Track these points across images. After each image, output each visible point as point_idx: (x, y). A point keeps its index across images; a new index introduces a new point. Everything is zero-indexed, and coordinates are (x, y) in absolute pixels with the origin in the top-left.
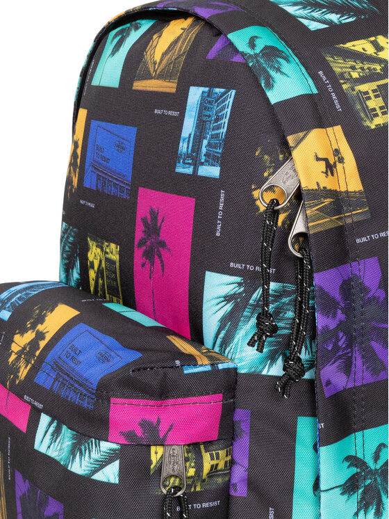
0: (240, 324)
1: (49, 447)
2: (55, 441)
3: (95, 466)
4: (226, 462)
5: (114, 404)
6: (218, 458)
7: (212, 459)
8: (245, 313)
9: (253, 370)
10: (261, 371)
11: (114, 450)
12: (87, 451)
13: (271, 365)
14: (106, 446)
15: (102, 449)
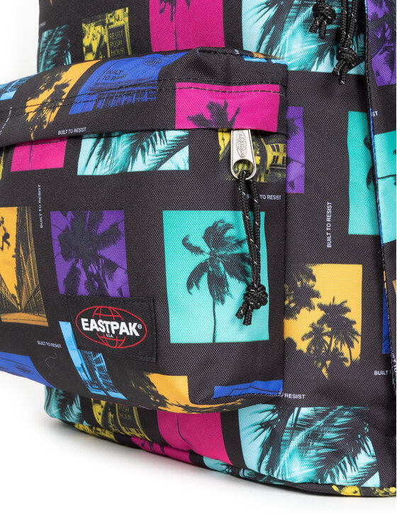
0: (286, 25)
1: (96, 167)
2: (104, 158)
3: (162, 157)
4: (284, 158)
5: (180, 89)
6: (278, 151)
7: (274, 150)
8: (290, 14)
9: (303, 67)
10: (311, 68)
11: (182, 137)
12: (151, 146)
13: (320, 61)
14: (172, 135)
15: (168, 138)
